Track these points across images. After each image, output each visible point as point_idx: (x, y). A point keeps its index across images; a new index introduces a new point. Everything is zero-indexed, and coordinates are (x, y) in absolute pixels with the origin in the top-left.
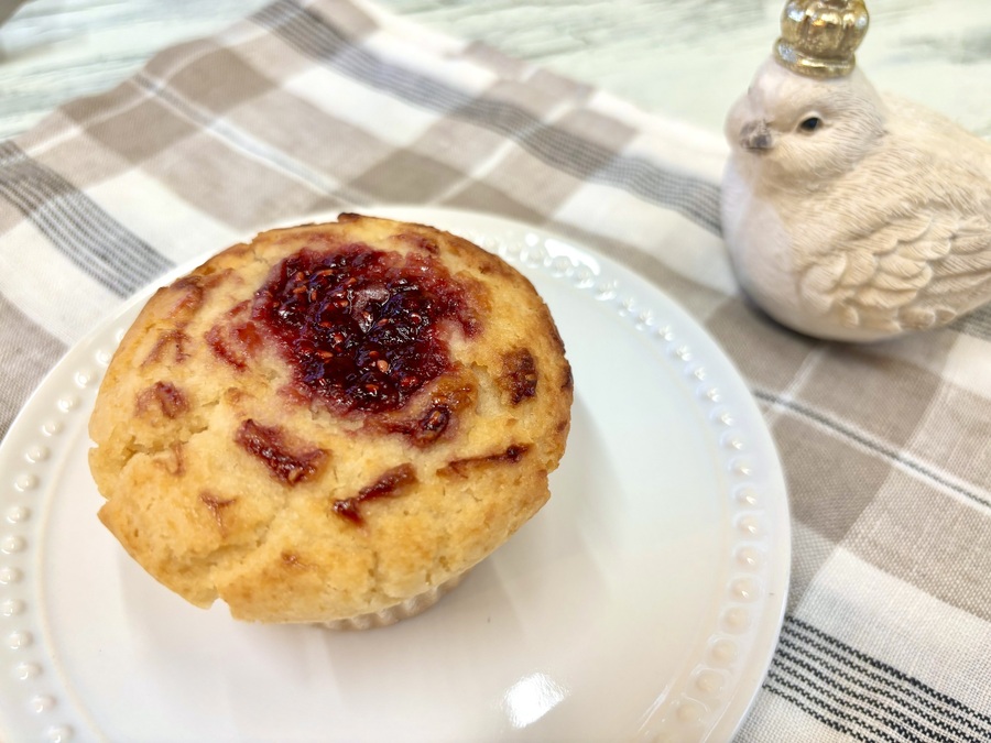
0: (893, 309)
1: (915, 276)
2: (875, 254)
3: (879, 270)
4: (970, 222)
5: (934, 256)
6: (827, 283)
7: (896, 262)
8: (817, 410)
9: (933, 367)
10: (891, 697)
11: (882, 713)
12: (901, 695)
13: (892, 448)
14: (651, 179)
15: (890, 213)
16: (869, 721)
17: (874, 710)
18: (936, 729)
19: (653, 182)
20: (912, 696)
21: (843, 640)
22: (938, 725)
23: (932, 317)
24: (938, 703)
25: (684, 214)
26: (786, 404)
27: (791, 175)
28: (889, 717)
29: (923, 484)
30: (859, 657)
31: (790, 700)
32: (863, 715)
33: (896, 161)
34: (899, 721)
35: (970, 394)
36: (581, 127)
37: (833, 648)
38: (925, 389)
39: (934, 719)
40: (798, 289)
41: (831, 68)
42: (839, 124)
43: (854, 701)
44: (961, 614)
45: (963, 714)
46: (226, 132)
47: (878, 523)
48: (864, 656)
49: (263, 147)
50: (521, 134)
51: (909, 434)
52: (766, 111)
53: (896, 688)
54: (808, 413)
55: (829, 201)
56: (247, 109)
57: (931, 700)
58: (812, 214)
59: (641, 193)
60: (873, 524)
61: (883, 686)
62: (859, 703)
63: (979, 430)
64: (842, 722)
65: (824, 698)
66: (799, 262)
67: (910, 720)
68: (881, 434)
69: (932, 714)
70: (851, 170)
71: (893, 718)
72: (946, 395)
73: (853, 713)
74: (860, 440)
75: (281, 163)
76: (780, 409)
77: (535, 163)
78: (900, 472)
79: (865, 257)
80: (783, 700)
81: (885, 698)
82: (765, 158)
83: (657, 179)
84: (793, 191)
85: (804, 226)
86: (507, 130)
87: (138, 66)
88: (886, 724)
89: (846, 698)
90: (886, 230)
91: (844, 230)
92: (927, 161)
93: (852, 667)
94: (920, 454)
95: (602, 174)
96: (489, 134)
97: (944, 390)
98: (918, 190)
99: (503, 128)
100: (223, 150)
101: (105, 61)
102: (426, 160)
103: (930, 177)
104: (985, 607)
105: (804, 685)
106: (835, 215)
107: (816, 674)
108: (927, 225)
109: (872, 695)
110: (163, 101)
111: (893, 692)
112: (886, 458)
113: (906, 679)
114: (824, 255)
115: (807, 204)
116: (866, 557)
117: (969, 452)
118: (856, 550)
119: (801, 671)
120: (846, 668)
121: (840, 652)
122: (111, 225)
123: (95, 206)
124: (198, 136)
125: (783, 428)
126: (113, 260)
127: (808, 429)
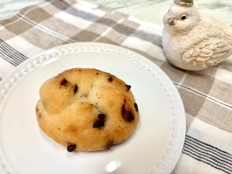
0: (204, 61)
1: (209, 53)
2: (200, 48)
3: (201, 52)
4: (221, 40)
5: (213, 48)
6: (189, 56)
7: (204, 50)
8: (187, 87)
9: (213, 76)
10: (211, 152)
11: (209, 156)
12: (213, 152)
13: (205, 94)
14: (144, 35)
15: (203, 38)
16: (207, 158)
18: (222, 159)
19: (144, 36)
20: (216, 152)
21: (198, 140)
22: (223, 158)
23: (213, 63)
24: (222, 153)
25: (152, 43)
26: (180, 85)
27: (180, 30)
28: (211, 157)
29: (213, 102)
30: (203, 143)
31: (188, 154)
32: (205, 157)
33: (204, 26)
34: (214, 158)
35: (222, 82)
36: (126, 24)
37: (196, 141)
38: (211, 81)
39: (222, 157)
40: (182, 58)
41: (188, 4)
42: (190, 18)
43: (203, 154)
44: (225, 132)
45: (228, 155)
46: (40, 27)
47: (204, 112)
48: (204, 143)
49: (50, 30)
50: (112, 26)
51: (209, 91)
52: (173, 15)
53: (212, 150)
54: (185, 87)
55: (188, 36)
56: (45, 22)
57: (221, 152)
58: (184, 39)
59: (142, 39)
60: (203, 112)
61: (209, 150)
62: (204, 154)
63: (224, 90)
64: (200, 159)
65: (195, 153)
66: (182, 51)
67: (216, 157)
68: (202, 91)
70: (193, 29)
72: (216, 82)
73: (203, 157)
74: (198, 93)
75: (54, 34)
76: (179, 86)
77: (116, 33)
78: (208, 100)
79: (197, 49)
80: (186, 154)
81: (210, 152)
82: (173, 26)
83: (145, 35)
84: (180, 34)
85: (183, 43)
86: (109, 25)
87: (18, 12)
88: (211, 159)
89: (201, 153)
90: (202, 43)
91: (192, 43)
92: (210, 26)
93: (201, 146)
94: (212, 96)
95: (132, 35)
96: (104, 26)
97: (216, 81)
98: (209, 33)
99: (108, 24)
100: (40, 31)
101: (9, 11)
102: (90, 32)
103: (211, 30)
104: (231, 130)
105: (190, 151)
106: (190, 39)
107: (193, 148)
108: (211, 41)
109: (207, 152)
110: (24, 20)
111: (211, 151)
112: (204, 97)
113: (214, 148)
114: (188, 49)
115: (183, 37)
116: (202, 120)
117: (223, 95)
118: (200, 118)
119: (189, 147)
120: (200, 146)
121: (198, 142)
122: (12, 49)
123: (8, 45)
124: (33, 28)
125: (180, 91)
126: (13, 58)
127: (186, 91)
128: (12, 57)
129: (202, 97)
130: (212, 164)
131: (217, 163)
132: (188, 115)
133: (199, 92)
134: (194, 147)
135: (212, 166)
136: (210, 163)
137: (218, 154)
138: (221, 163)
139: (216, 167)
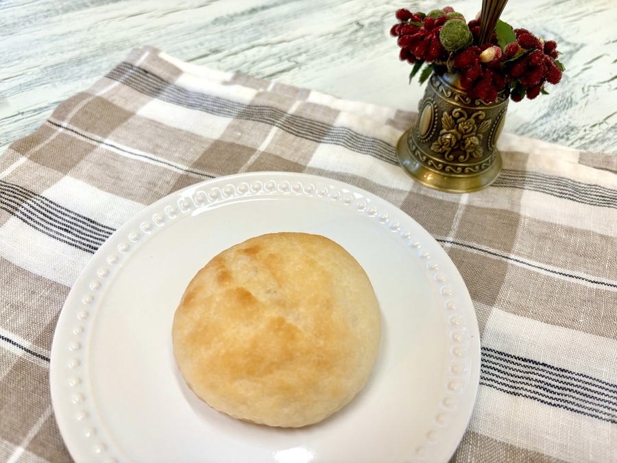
8: (467, 243)
9: (515, 210)
10: (536, 374)
11: (533, 383)
12: (540, 372)
13: (505, 254)
16: (529, 388)
17: (530, 382)
18: (560, 385)
19: (354, 141)
20: (545, 372)
21: (506, 352)
24: (558, 373)
26: (451, 243)
28: (537, 384)
29: (524, 269)
30: (516, 358)
31: (490, 386)
32: (525, 386)
34: (542, 385)
35: (535, 220)
36: (308, 114)
37: (503, 357)
38: (514, 222)
39: (558, 380)
43: (519, 380)
44: (557, 328)
45: (570, 375)
46: (113, 146)
47: (509, 292)
48: (518, 357)
49: (137, 151)
50: (279, 122)
51: (512, 245)
53: (537, 370)
54: (463, 245)
57: (554, 372)
59: (351, 147)
60: (507, 293)
61: (530, 370)
62: (522, 380)
63: (543, 237)
64: (516, 391)
65: (505, 381)
67: (547, 383)
68: (499, 248)
69: (556, 378)
71: (539, 384)
72: (524, 223)
73: (521, 386)
74: (491, 253)
75: (150, 158)
76: (449, 245)
77: (290, 137)
78: (512, 265)
80: (487, 387)
81: (533, 375)
86: (272, 121)
87: (48, 114)
88: (537, 387)
89: (515, 379)
93: (514, 364)
94: (519, 255)
95: (327, 138)
96: (260, 125)
97: (522, 220)
102: (232, 145)
104: (567, 322)
105: (494, 378)
107: (499, 371)
109: (526, 375)
110: (69, 133)
111: (536, 372)
112: (504, 260)
113: (540, 364)
116: (507, 310)
117: (541, 249)
118: (502, 308)
119: (491, 371)
120: (511, 366)
121: (506, 358)
122: (63, 211)
123: (51, 202)
124: (97, 150)
125: (452, 254)
126: (72, 231)
127: (465, 252)
128: (69, 229)
129: (500, 261)
130: (540, 397)
131: (550, 395)
132: (478, 304)
133: (491, 250)
134: (500, 368)
135: (542, 402)
136: (537, 396)
137: (550, 376)
138: (558, 394)
139: (550, 404)
